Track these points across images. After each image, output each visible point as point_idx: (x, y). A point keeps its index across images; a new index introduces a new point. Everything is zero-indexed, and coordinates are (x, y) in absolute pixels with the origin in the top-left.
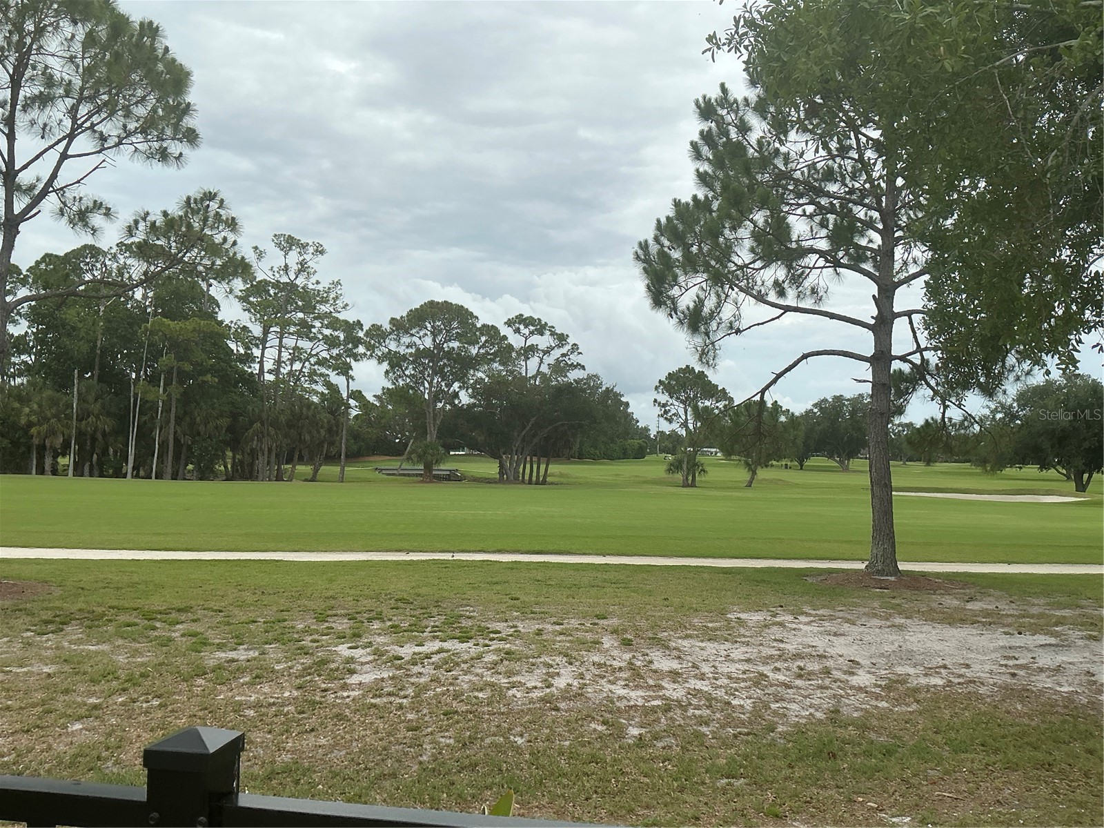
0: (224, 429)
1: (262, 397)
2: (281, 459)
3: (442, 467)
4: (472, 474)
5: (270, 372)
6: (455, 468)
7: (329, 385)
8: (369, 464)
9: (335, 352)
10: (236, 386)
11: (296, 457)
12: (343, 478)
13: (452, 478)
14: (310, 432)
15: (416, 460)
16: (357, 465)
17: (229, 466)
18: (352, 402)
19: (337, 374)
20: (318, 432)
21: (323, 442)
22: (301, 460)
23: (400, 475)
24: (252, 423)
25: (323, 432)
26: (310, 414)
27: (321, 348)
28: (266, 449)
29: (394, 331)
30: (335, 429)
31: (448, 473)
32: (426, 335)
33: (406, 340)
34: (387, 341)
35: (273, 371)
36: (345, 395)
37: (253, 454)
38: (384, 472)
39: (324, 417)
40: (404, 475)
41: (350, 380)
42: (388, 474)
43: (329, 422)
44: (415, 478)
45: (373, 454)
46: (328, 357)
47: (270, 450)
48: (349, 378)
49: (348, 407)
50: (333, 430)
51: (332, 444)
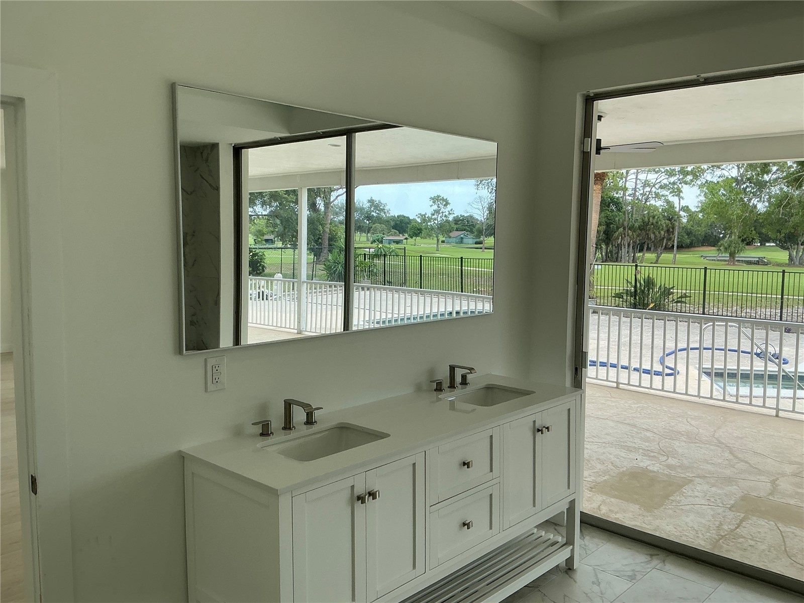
0: (602, 233)
1: (624, 212)
2: (636, 249)
3: (742, 255)
4: (776, 260)
5: (629, 195)
6: (763, 256)
7: (668, 202)
8: (697, 253)
9: (672, 180)
10: (609, 206)
11: (645, 248)
12: (675, 262)
13: (760, 263)
14: (654, 233)
15: (723, 250)
16: (690, 253)
17: (604, 254)
18: (682, 213)
19: (673, 196)
20: (659, 233)
21: (663, 238)
22: (649, 249)
23: (718, 260)
24: (618, 228)
25: (662, 233)
26: (654, 222)
27: (663, 178)
28: (627, 244)
29: (710, 168)
30: (671, 230)
31: (758, 259)
32: (733, 167)
33: (718, 172)
34: (705, 174)
35: (631, 195)
36: (677, 209)
37: (619, 247)
38: (707, 258)
39: (664, 223)
40: (721, 260)
41: (681, 199)
42: (710, 260)
43: (667, 226)
44: (723, 263)
45: (703, 245)
46: (668, 183)
47: (629, 245)
48: (680, 198)
49: (679, 216)
50: (670, 231)
51: (669, 239)
